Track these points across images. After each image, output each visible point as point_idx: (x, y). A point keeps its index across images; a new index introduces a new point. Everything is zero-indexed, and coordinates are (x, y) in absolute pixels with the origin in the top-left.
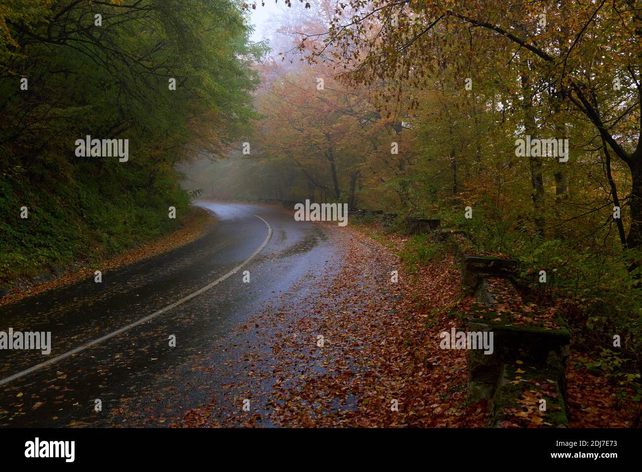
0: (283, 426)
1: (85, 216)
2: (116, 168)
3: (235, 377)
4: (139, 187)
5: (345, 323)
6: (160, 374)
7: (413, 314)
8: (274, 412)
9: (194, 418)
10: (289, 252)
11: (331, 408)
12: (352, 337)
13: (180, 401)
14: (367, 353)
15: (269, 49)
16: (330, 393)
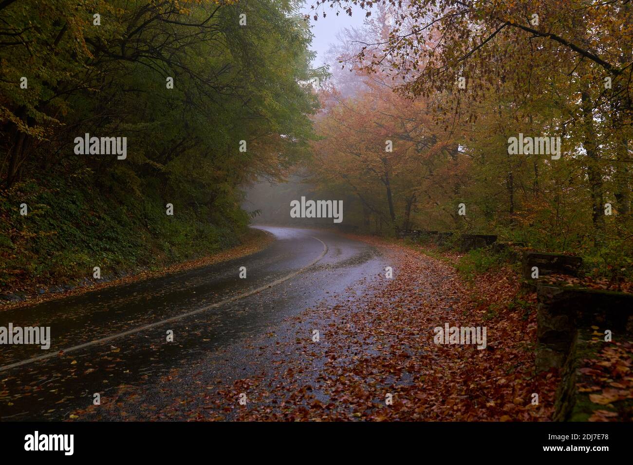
0: (335, 396)
1: (149, 227)
2: (180, 184)
3: (286, 356)
4: (202, 204)
5: (400, 317)
6: (211, 351)
7: (471, 311)
8: (325, 384)
9: (242, 386)
10: (343, 264)
11: (385, 383)
12: (407, 328)
13: (229, 373)
14: (423, 340)
15: (329, 74)
16: (384, 371)
